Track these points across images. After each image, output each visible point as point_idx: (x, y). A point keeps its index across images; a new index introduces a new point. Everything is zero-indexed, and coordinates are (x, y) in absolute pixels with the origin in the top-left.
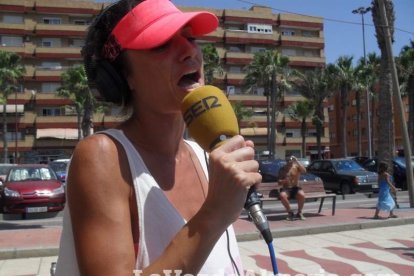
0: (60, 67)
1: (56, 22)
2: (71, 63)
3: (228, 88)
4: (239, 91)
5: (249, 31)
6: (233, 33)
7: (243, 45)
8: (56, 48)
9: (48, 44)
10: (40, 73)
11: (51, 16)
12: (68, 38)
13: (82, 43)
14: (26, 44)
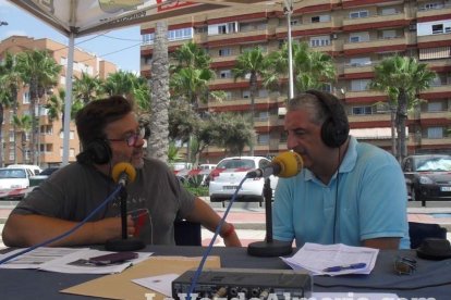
0: (370, 63)
1: (364, 15)
2: (380, 56)
8: (365, 42)
9: (356, 40)
10: (349, 71)
11: (358, 9)
12: (376, 30)
13: (392, 34)
14: (333, 42)
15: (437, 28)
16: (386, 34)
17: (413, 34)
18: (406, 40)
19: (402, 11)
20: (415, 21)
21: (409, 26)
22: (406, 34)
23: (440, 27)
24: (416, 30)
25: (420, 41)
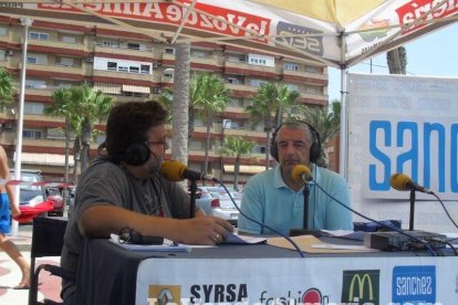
0: (45, 87)
1: (44, 37)
2: (56, 83)
3: (225, 121)
4: (236, 125)
5: (250, 62)
6: (232, 63)
7: (242, 77)
8: (43, 65)
9: (33, 61)
11: (39, 30)
12: (55, 55)
13: (70, 62)
14: (9, 58)
15: (112, 65)
16: (64, 61)
17: (90, 66)
18: (83, 71)
19: (82, 42)
20: (93, 54)
21: (87, 58)
22: (84, 65)
23: (114, 65)
24: (92, 63)
25: (95, 74)
